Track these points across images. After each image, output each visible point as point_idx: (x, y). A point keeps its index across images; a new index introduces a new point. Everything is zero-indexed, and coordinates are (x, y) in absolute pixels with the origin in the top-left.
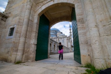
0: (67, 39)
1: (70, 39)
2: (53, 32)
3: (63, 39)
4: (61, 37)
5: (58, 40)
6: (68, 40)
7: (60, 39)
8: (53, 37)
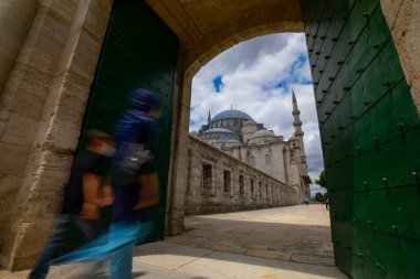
0: (284, 151)
1: (298, 151)
2: (228, 127)
3: (265, 151)
4: (257, 141)
5: (248, 154)
6: (288, 154)
7: (254, 152)
8: (227, 145)
